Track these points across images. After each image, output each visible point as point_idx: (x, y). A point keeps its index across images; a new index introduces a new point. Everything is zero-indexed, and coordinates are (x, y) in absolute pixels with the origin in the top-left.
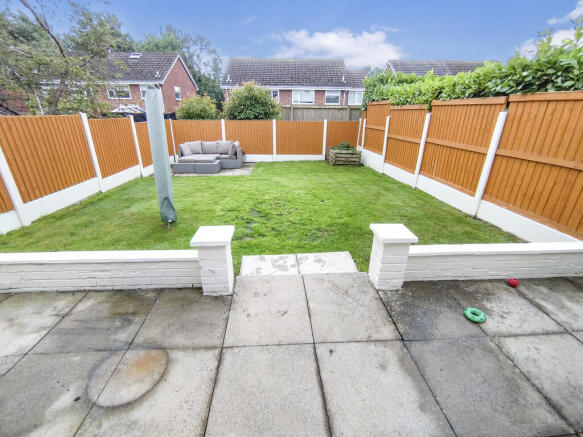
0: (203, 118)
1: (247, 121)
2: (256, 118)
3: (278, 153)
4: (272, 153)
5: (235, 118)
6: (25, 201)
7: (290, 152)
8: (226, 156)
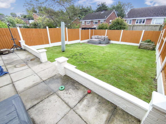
0: (102, 29)
1: (114, 30)
2: (117, 29)
3: (121, 41)
4: (119, 41)
5: (110, 29)
6: (51, 43)
7: (126, 41)
8: (102, 40)
